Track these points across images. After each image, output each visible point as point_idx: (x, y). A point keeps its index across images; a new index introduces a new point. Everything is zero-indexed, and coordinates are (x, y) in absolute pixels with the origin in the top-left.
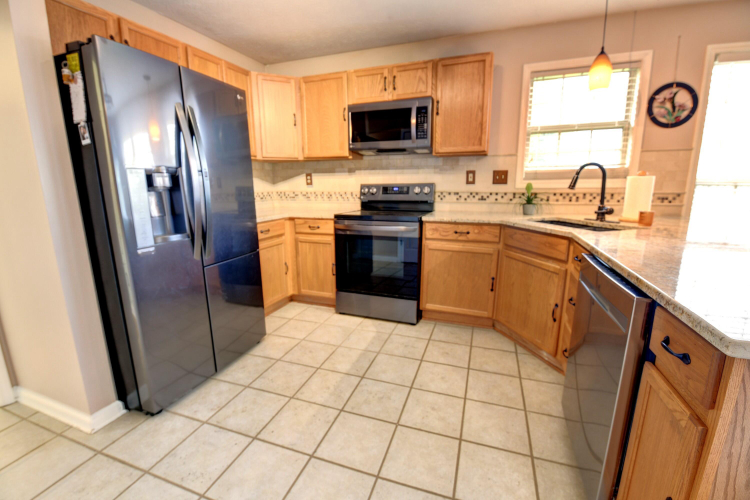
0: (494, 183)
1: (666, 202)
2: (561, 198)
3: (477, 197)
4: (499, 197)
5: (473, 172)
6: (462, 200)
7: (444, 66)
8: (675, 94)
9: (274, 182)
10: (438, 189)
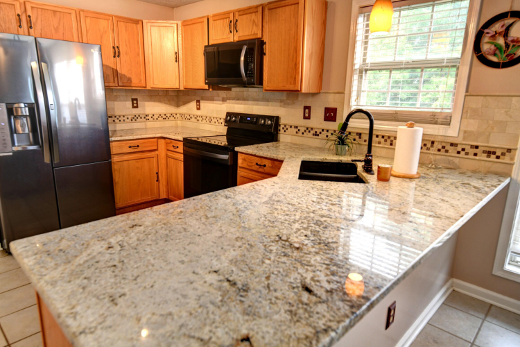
0: (325, 120)
1: (493, 158)
2: (382, 140)
3: (312, 132)
4: (329, 135)
5: (309, 108)
6: (300, 133)
7: (269, 9)
8: (511, 25)
9: (178, 106)
10: (282, 122)
